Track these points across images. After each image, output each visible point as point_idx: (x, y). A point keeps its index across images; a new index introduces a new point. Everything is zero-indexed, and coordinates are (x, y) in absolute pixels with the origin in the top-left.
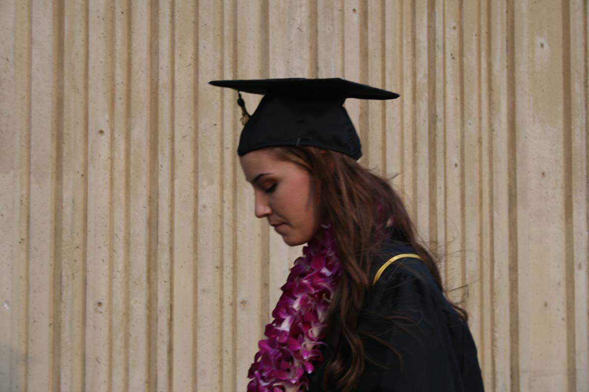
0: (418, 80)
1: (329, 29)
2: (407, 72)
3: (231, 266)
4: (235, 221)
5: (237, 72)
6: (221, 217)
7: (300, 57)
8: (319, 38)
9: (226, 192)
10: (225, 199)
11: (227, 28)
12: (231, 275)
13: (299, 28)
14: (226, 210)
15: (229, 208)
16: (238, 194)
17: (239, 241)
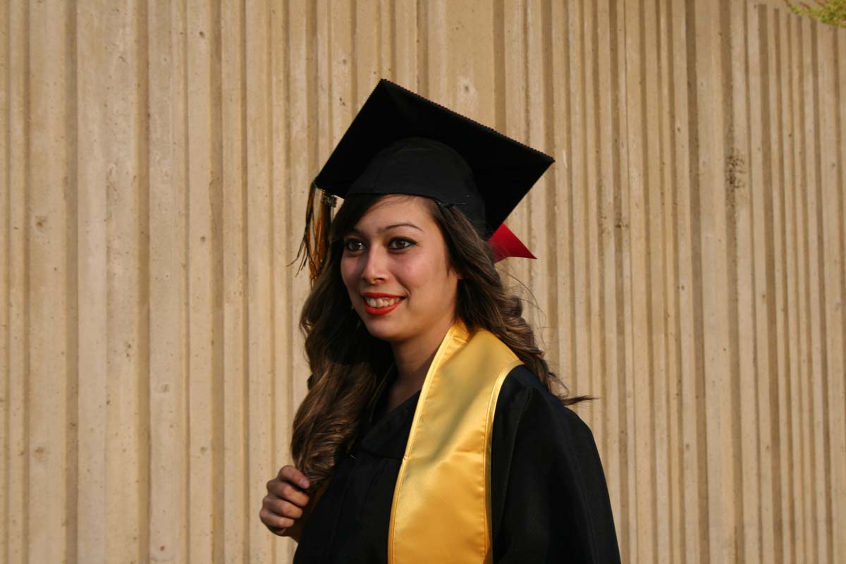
0: (294, 134)
1: (165, 60)
2: (279, 123)
3: (22, 398)
4: (27, 334)
5: (30, 118)
6: (7, 327)
7: (123, 99)
8: (151, 71)
9: (13, 291)
10: (12, 301)
11: (16, 54)
12: (22, 410)
13: (121, 57)
14: (13, 317)
15: (18, 315)
16: (32, 293)
17: (34, 364)
